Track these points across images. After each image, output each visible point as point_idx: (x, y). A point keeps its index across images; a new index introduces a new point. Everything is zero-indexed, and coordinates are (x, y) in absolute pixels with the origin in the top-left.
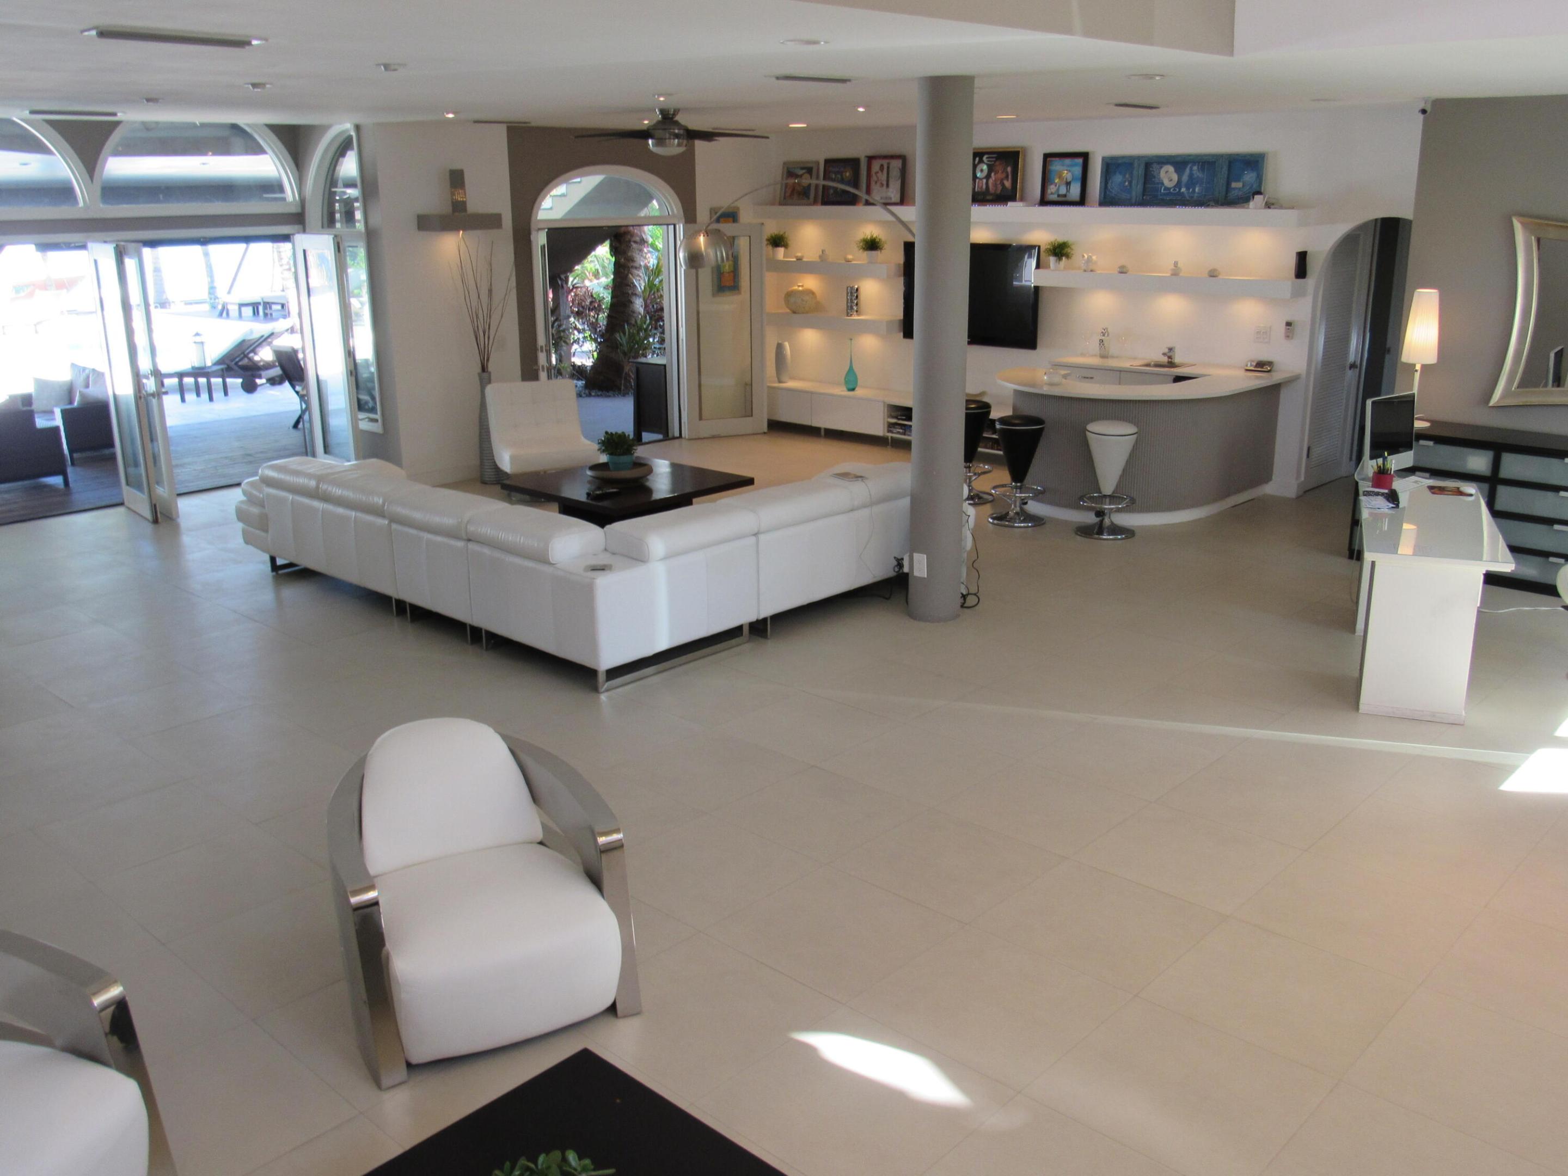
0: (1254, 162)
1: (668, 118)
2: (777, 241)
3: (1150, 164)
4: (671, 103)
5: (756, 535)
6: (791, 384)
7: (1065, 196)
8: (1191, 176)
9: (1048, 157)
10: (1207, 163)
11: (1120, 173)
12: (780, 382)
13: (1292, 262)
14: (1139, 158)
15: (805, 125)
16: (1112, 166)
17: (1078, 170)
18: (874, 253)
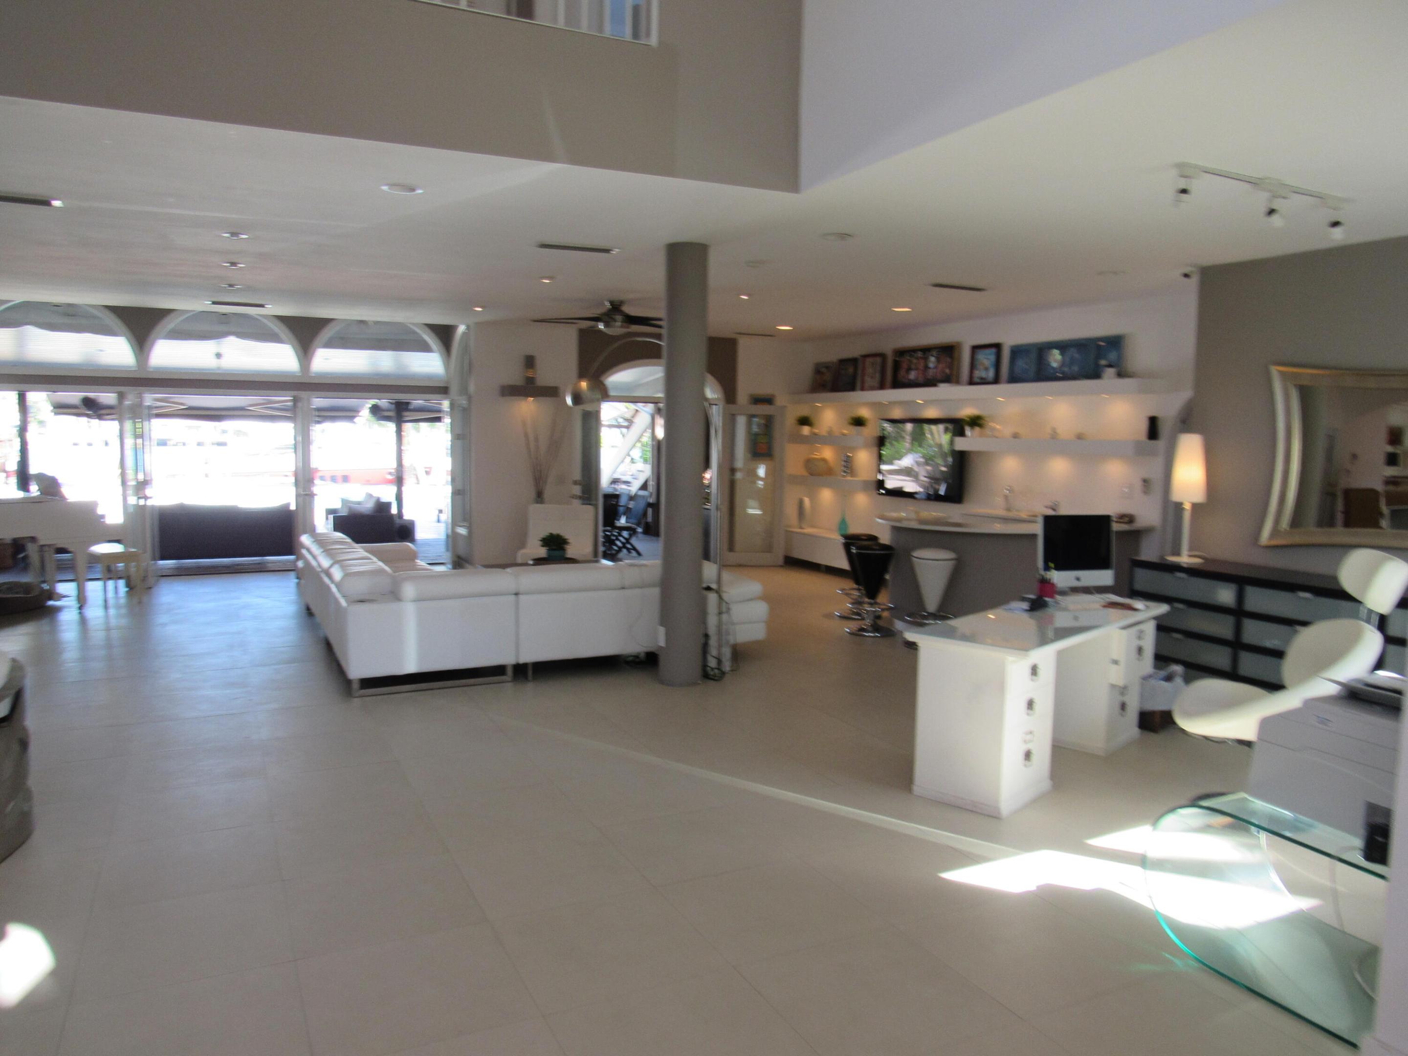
0: (1115, 343)
1: (616, 307)
2: (804, 421)
3: (1042, 350)
4: (616, 297)
5: (516, 594)
6: (808, 530)
7: (985, 377)
8: (1071, 356)
9: (975, 348)
10: (1081, 345)
11: (1021, 358)
12: (801, 528)
13: (1144, 426)
14: (1035, 344)
15: (791, 328)
16: (1017, 352)
17: (993, 358)
18: (859, 428)
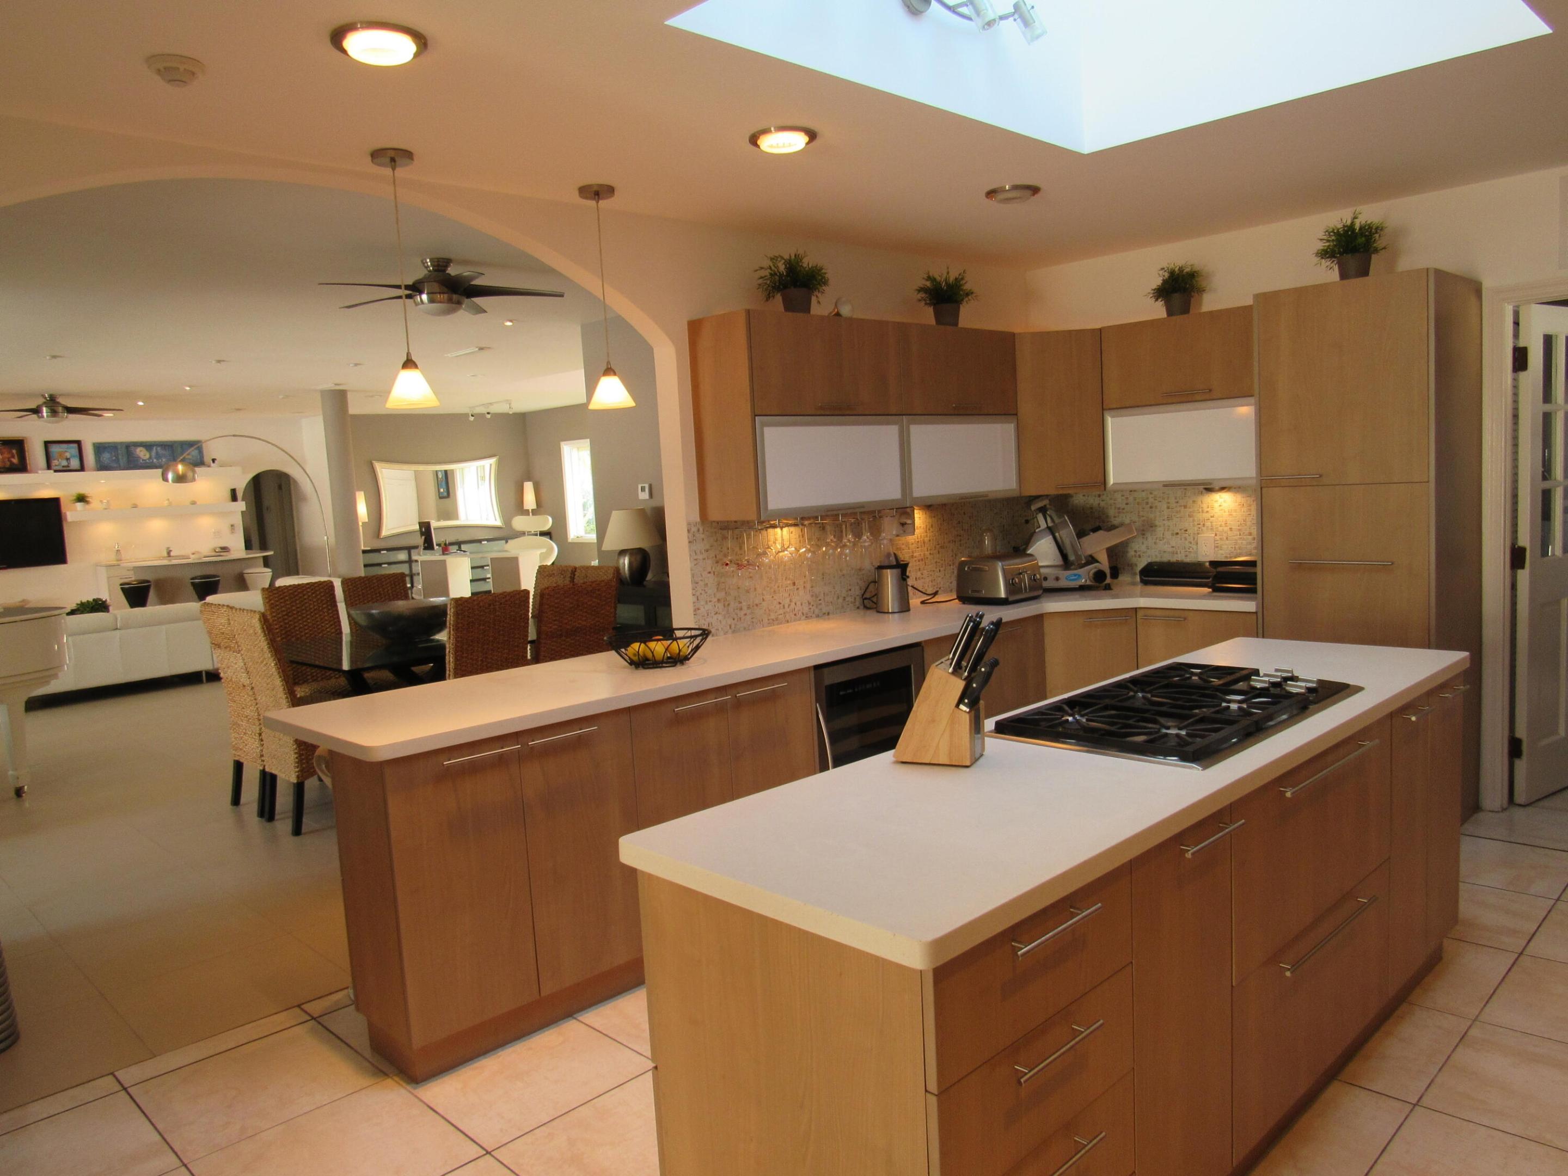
0: (195, 445)
3: (129, 447)
7: (68, 466)
8: (157, 453)
9: (47, 444)
10: (166, 445)
11: (108, 452)
13: (228, 494)
14: (121, 443)
16: (100, 448)
17: (74, 450)
